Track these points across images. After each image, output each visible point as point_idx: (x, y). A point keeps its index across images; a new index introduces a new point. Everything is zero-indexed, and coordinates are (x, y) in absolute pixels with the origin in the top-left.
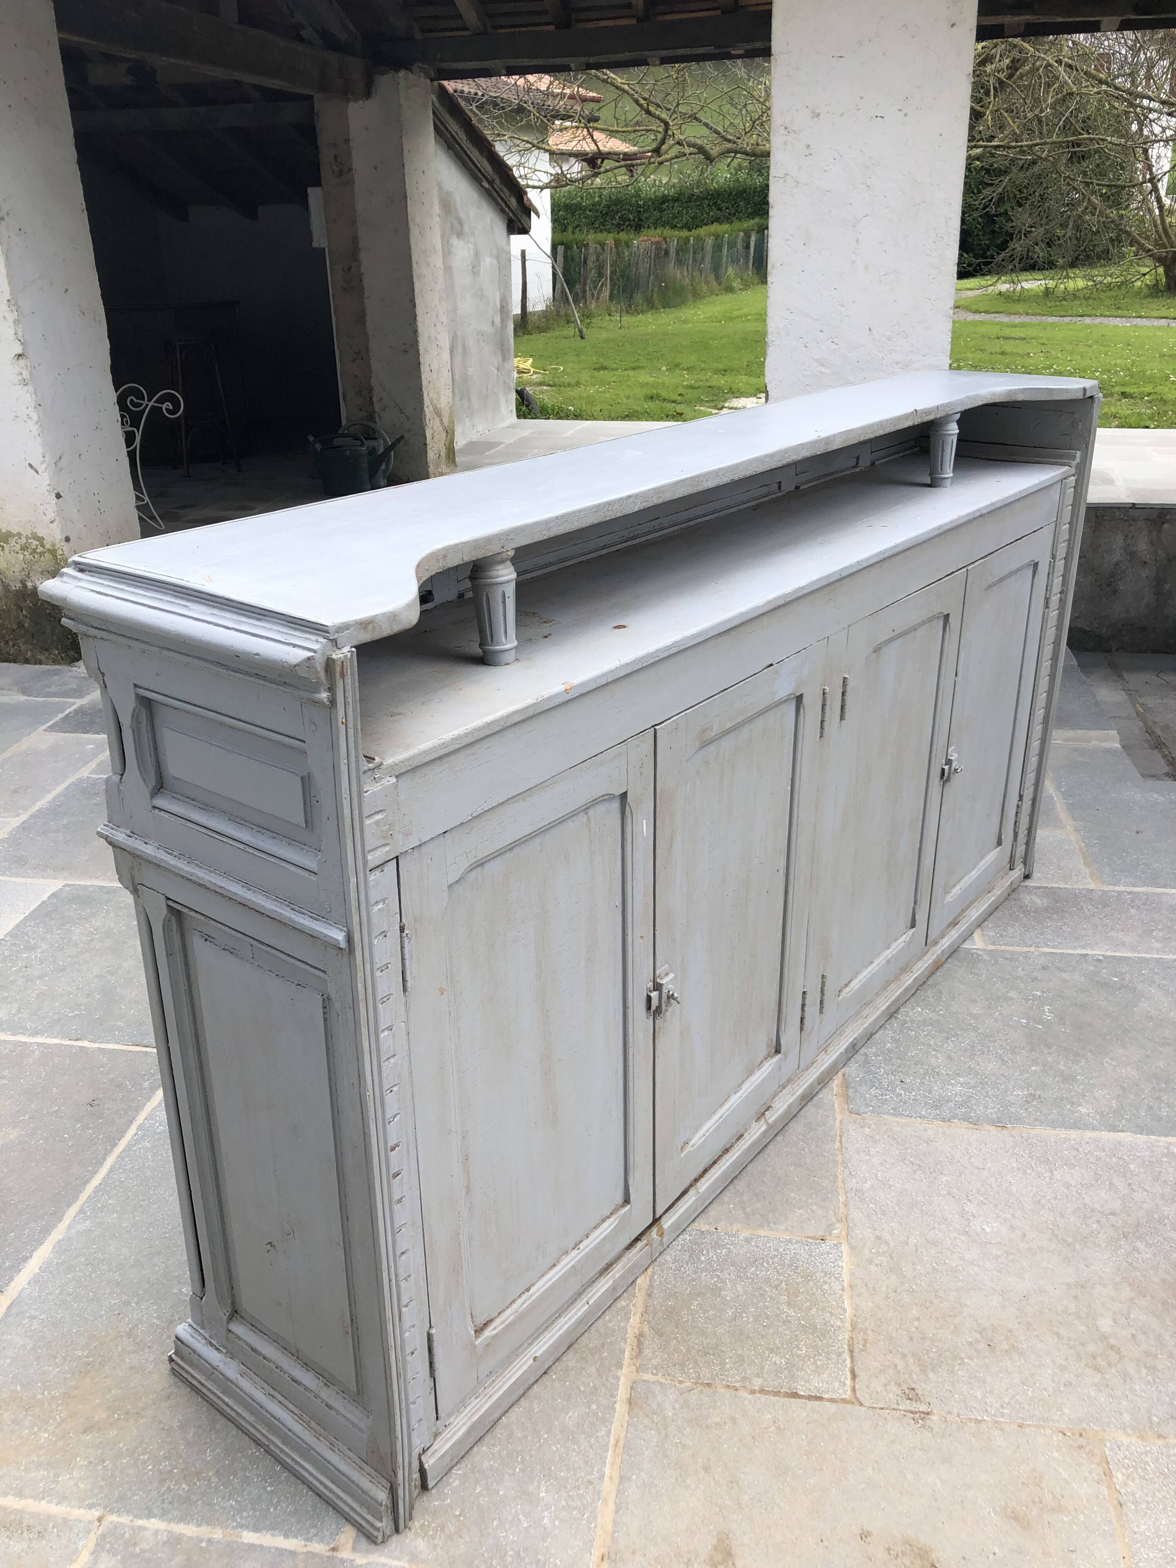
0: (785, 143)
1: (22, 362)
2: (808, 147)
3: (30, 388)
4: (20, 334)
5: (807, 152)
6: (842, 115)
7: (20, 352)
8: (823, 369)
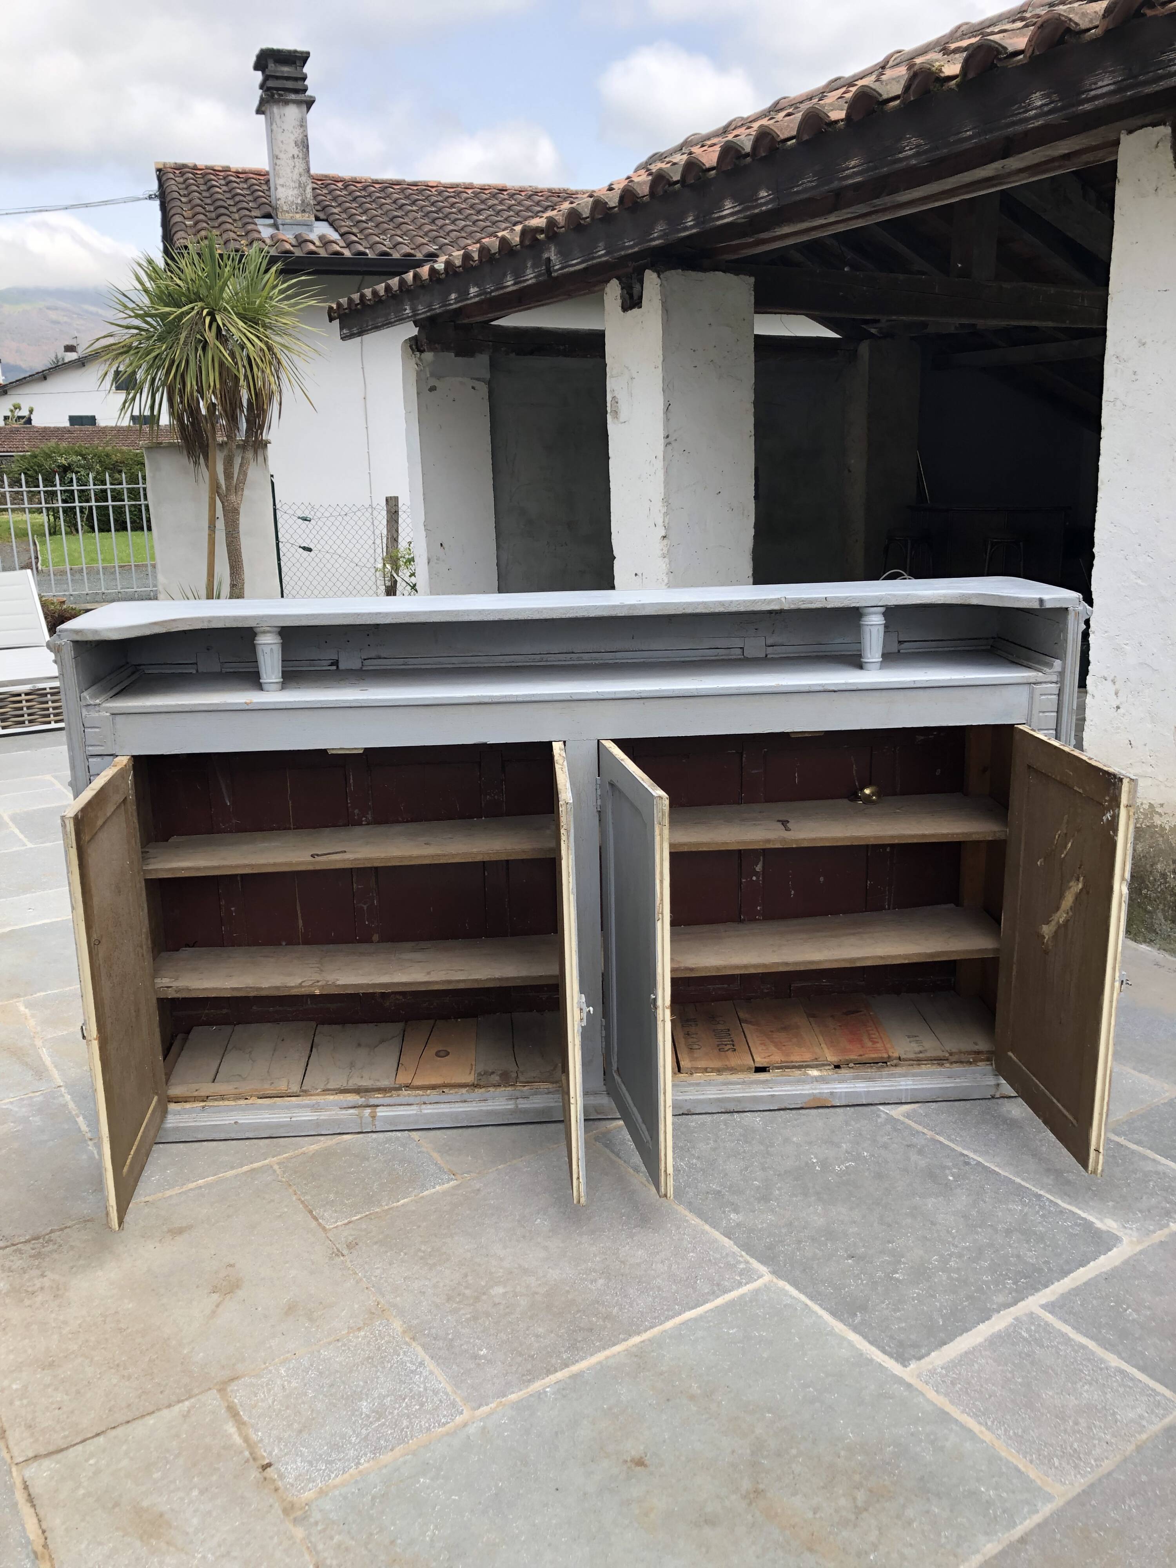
0: (1116, 371)
1: (665, 541)
2: (1135, 373)
3: (667, 560)
4: (667, 522)
5: (1134, 377)
6: (1165, 342)
7: (664, 534)
8: (1139, 581)
